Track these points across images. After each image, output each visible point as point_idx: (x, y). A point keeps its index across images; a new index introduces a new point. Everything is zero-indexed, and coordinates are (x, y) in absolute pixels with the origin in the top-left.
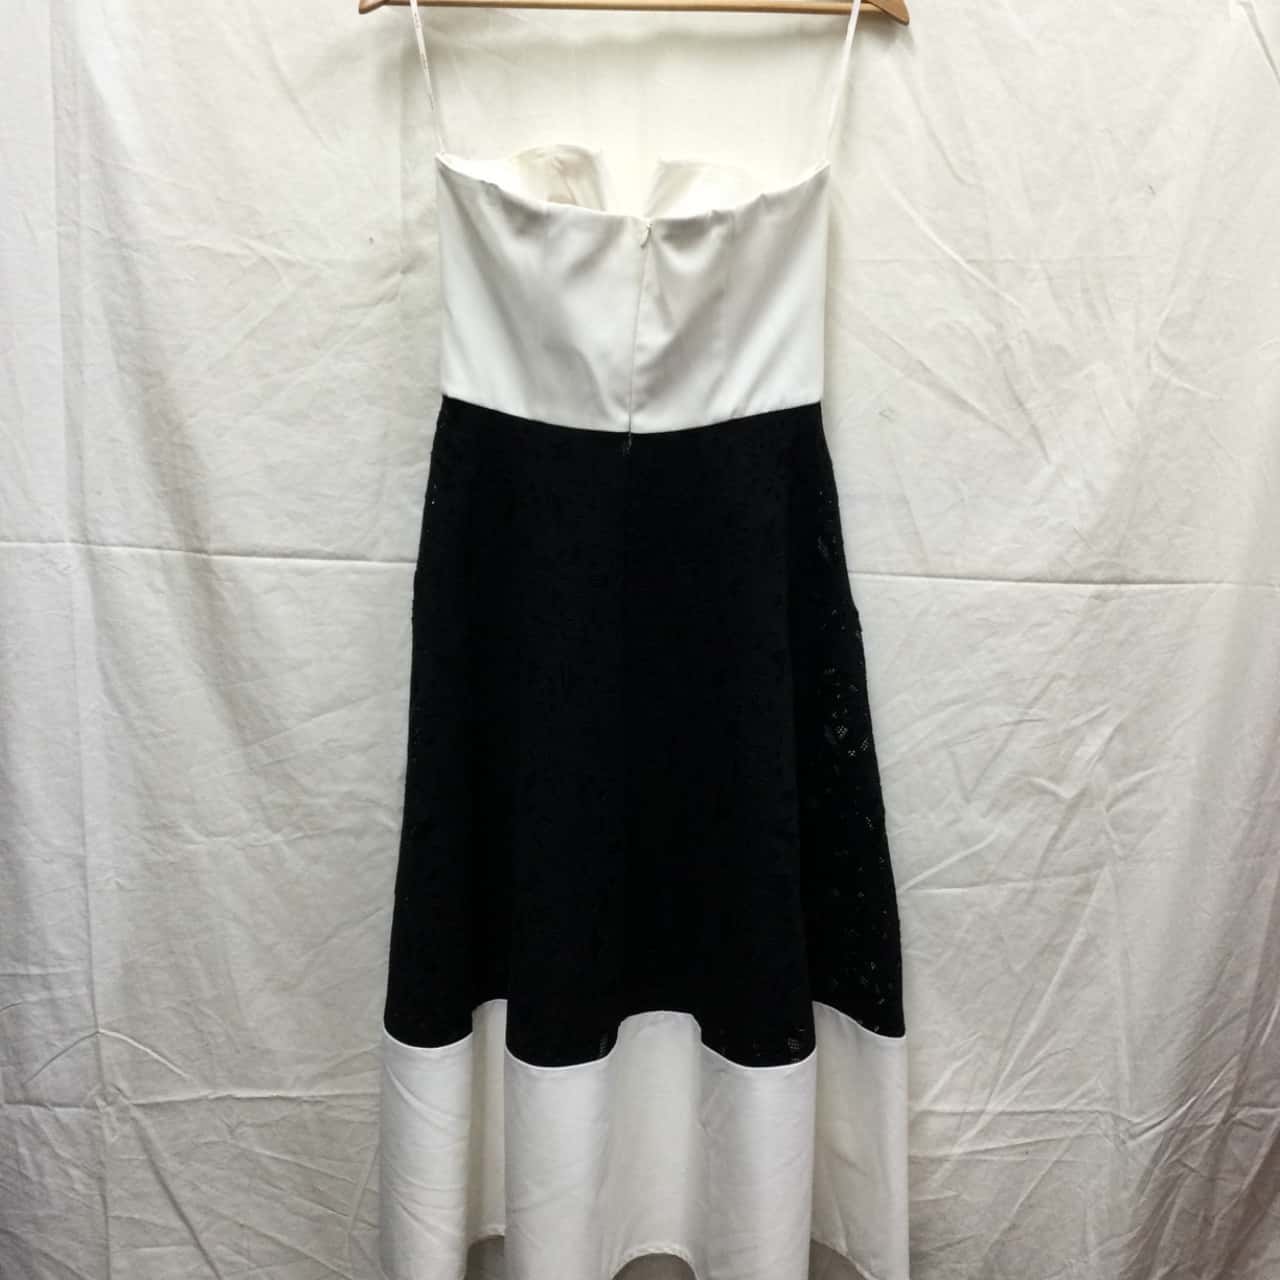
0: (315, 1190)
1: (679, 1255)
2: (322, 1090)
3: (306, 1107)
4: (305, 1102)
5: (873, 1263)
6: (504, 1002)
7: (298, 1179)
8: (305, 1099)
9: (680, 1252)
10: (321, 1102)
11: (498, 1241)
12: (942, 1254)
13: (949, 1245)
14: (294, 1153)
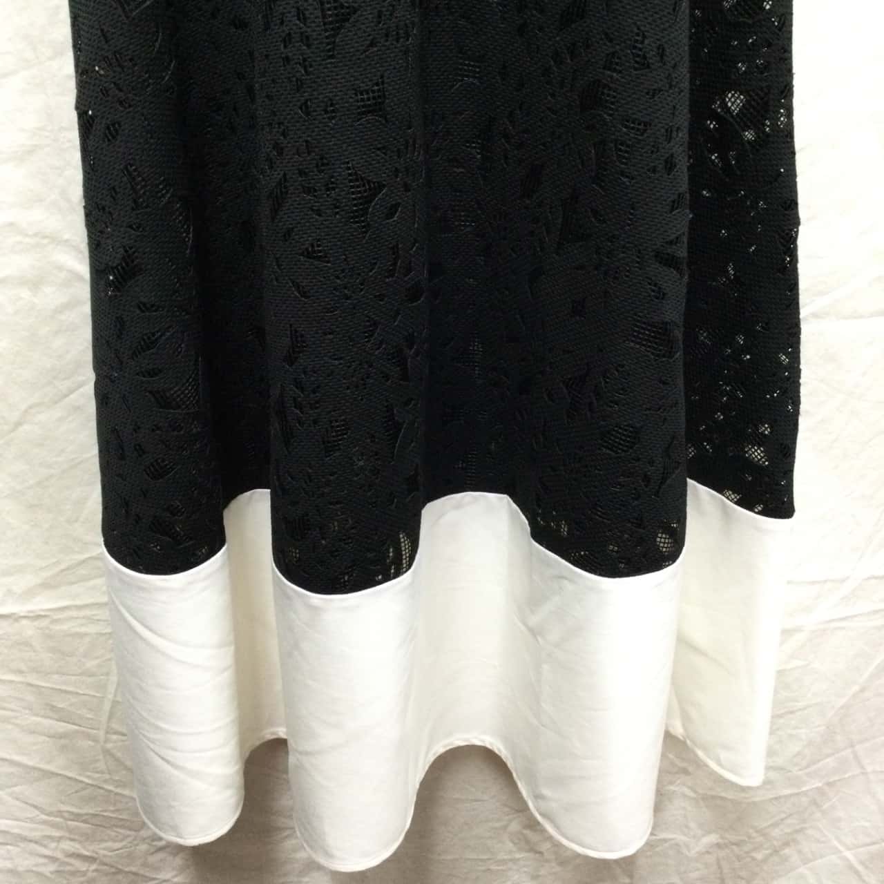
0: (53, 708)
1: (489, 746)
2: (43, 603)
3: (24, 622)
4: (25, 617)
5: (723, 755)
6: (266, 492)
7: (30, 698)
8: (22, 614)
9: (491, 744)
10: (45, 616)
11: (279, 745)
12: (782, 721)
13: (792, 712)
14: (20, 672)
